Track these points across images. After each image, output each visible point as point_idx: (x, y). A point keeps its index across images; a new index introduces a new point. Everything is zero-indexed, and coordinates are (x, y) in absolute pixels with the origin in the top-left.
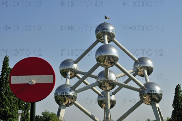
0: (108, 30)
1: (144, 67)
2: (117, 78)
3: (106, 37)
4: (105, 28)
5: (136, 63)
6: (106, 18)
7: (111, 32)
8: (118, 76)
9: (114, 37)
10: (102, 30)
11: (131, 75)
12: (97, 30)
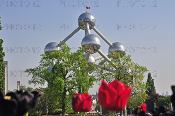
0: (89, 19)
1: (117, 51)
2: (96, 60)
3: (88, 26)
4: (87, 18)
5: (111, 47)
6: (87, 8)
7: (92, 21)
8: (96, 59)
9: (94, 25)
10: (85, 19)
11: (107, 57)
12: (80, 19)
